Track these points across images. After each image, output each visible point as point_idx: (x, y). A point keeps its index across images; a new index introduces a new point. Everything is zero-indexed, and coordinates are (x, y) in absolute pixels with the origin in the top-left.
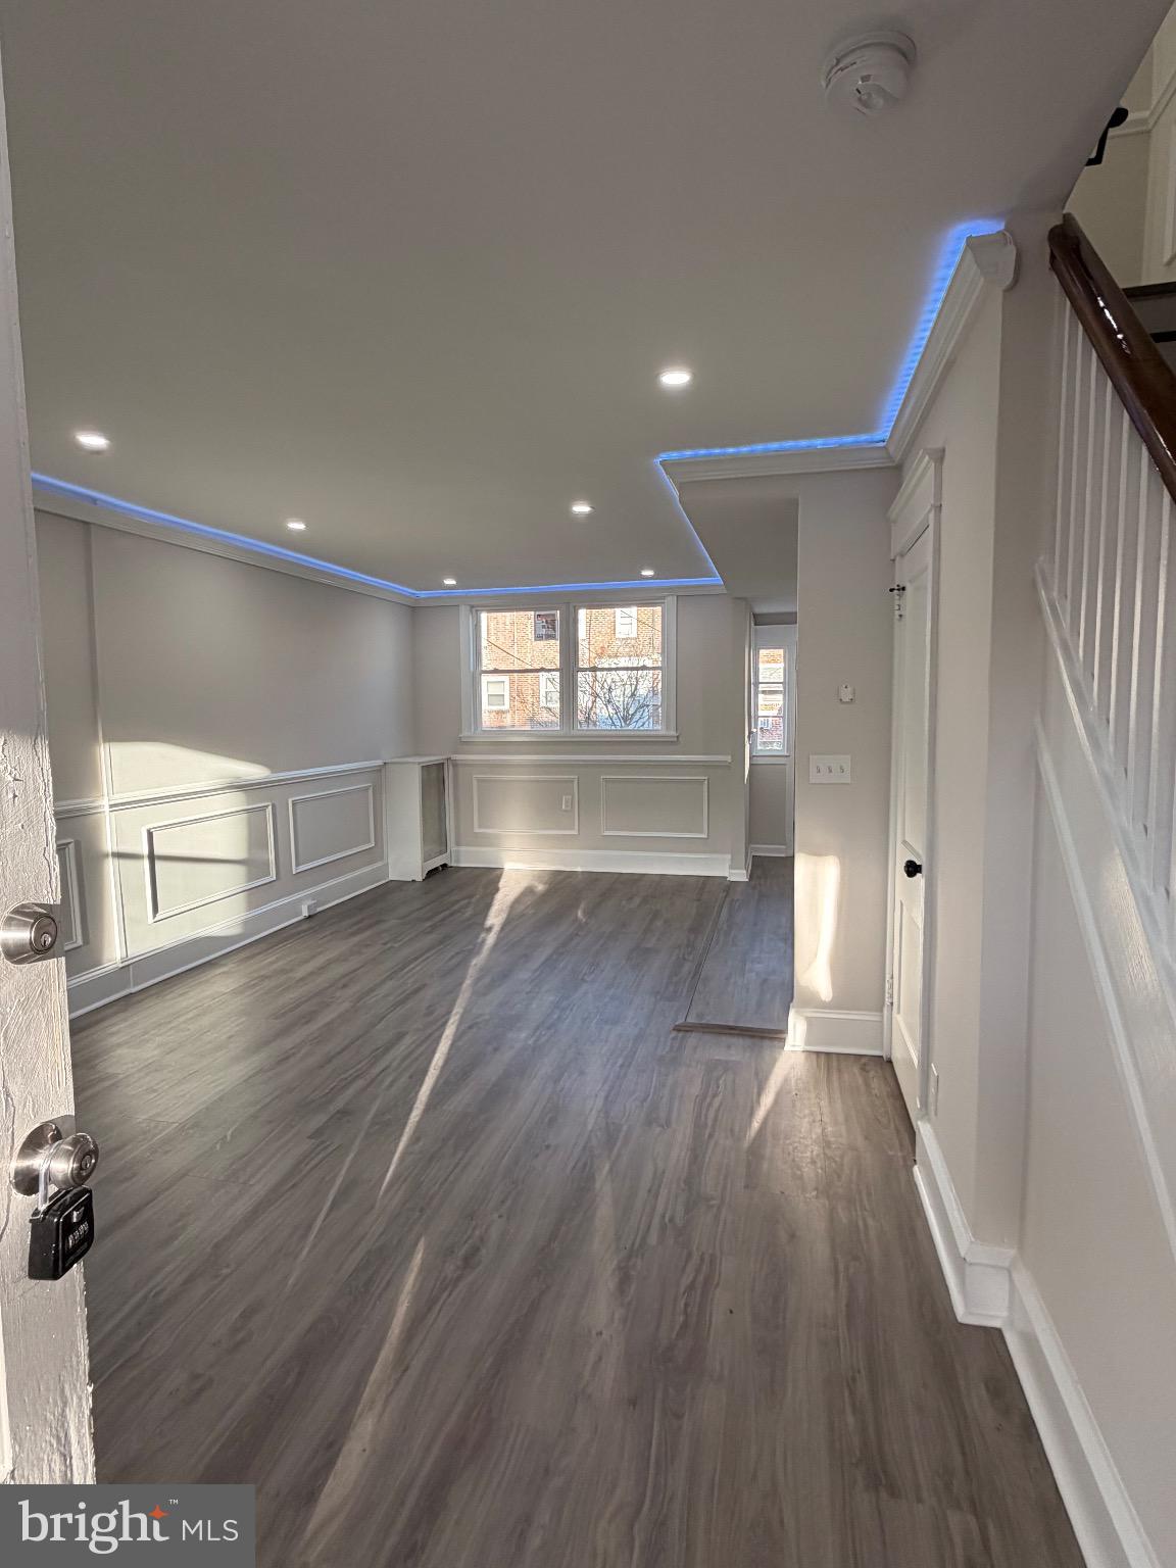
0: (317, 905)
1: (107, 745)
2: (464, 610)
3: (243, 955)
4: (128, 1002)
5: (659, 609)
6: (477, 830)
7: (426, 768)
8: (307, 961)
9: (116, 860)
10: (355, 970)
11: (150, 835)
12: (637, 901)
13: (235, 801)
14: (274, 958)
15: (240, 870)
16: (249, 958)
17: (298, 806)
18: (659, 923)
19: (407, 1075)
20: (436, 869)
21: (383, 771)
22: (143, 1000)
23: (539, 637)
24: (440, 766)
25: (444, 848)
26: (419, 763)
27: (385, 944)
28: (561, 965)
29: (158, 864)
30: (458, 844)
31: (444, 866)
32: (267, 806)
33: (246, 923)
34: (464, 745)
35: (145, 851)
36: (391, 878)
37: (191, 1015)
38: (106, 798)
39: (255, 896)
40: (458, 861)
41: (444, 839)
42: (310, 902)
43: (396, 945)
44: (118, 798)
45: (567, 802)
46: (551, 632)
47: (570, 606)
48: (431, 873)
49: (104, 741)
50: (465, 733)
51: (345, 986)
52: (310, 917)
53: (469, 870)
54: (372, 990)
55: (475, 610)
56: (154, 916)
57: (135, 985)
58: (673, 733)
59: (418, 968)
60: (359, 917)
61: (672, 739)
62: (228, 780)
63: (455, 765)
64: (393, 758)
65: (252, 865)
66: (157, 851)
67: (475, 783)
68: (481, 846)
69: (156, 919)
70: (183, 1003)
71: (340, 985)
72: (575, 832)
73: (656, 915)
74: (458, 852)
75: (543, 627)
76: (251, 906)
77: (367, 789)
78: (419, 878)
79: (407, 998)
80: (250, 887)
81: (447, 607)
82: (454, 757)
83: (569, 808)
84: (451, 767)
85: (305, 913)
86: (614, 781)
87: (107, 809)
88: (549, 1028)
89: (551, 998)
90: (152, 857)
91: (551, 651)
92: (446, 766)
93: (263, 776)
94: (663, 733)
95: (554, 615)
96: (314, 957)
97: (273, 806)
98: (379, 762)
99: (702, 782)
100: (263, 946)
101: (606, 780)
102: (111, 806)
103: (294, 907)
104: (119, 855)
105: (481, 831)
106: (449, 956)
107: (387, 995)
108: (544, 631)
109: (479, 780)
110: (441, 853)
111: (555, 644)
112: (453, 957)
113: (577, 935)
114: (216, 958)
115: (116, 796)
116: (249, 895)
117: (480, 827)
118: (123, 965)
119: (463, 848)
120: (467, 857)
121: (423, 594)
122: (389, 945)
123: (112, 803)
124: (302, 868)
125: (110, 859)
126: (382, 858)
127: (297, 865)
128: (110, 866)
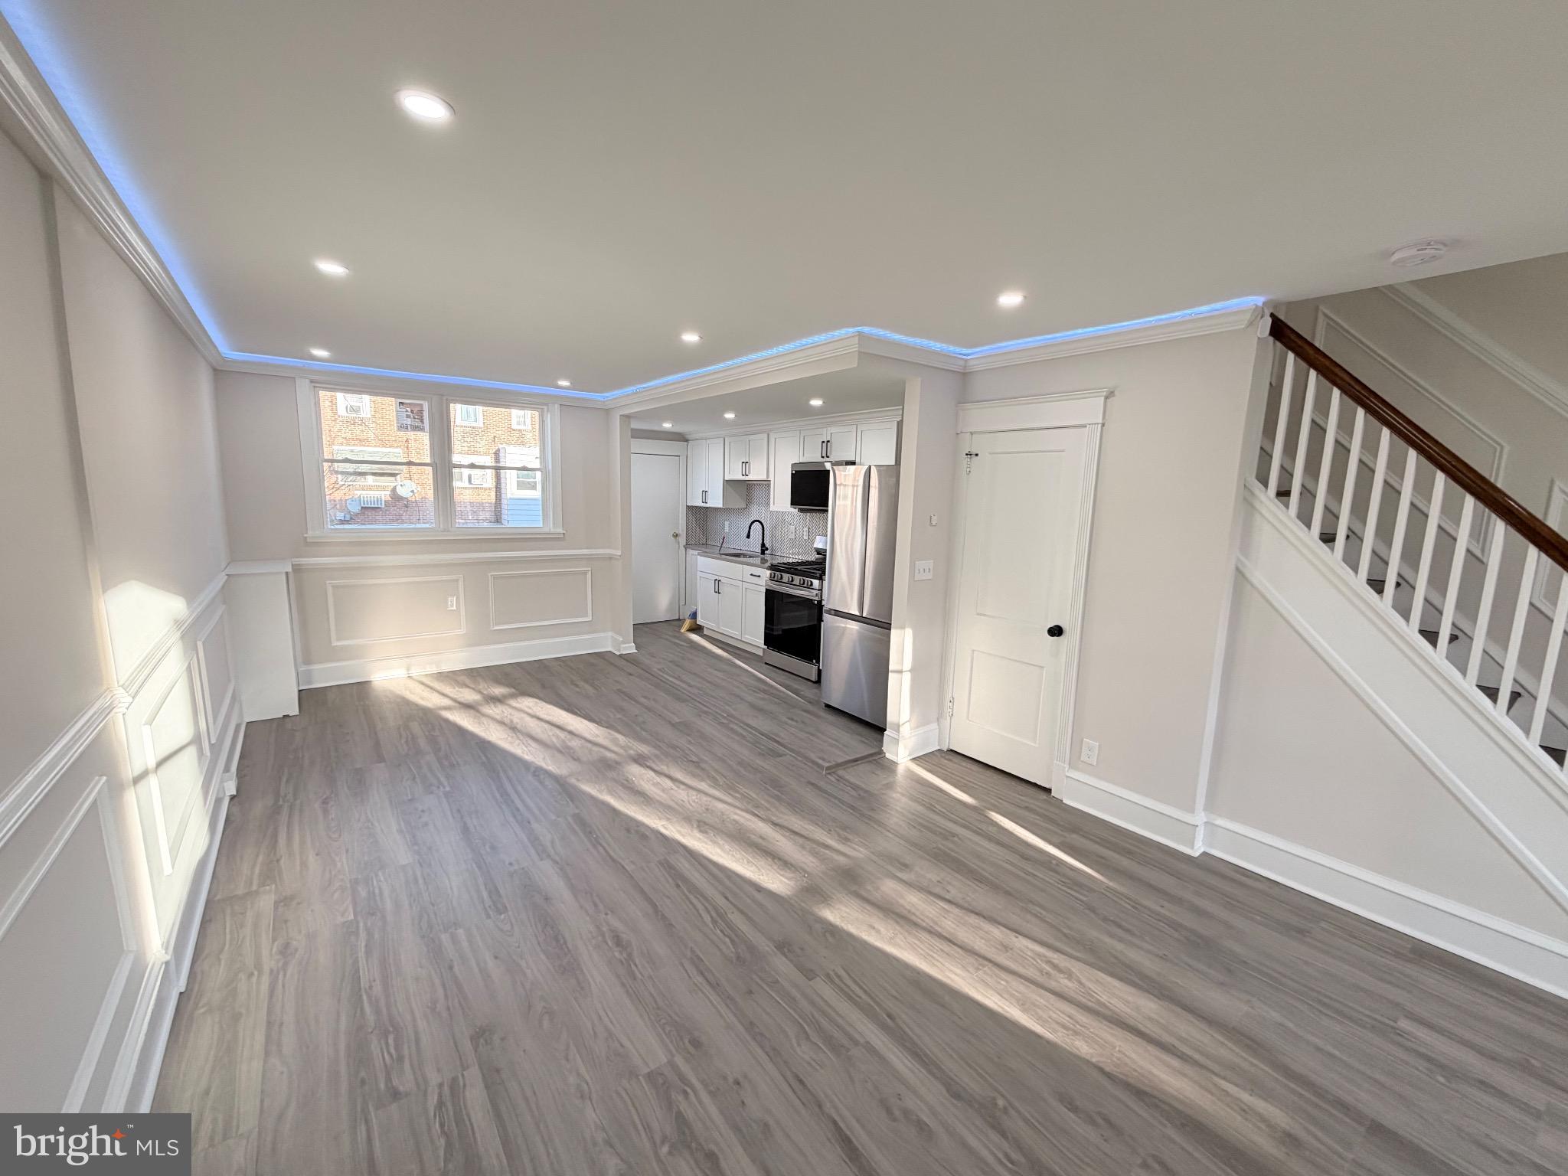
6: (335, 643)
23: (402, 427)
46: (417, 423)
68: (338, 661)
75: (408, 416)
86: (502, 577)
91: (422, 444)
95: (421, 405)
99: (585, 573)
105: (339, 644)
108: (409, 421)
109: (335, 587)
111: (424, 438)
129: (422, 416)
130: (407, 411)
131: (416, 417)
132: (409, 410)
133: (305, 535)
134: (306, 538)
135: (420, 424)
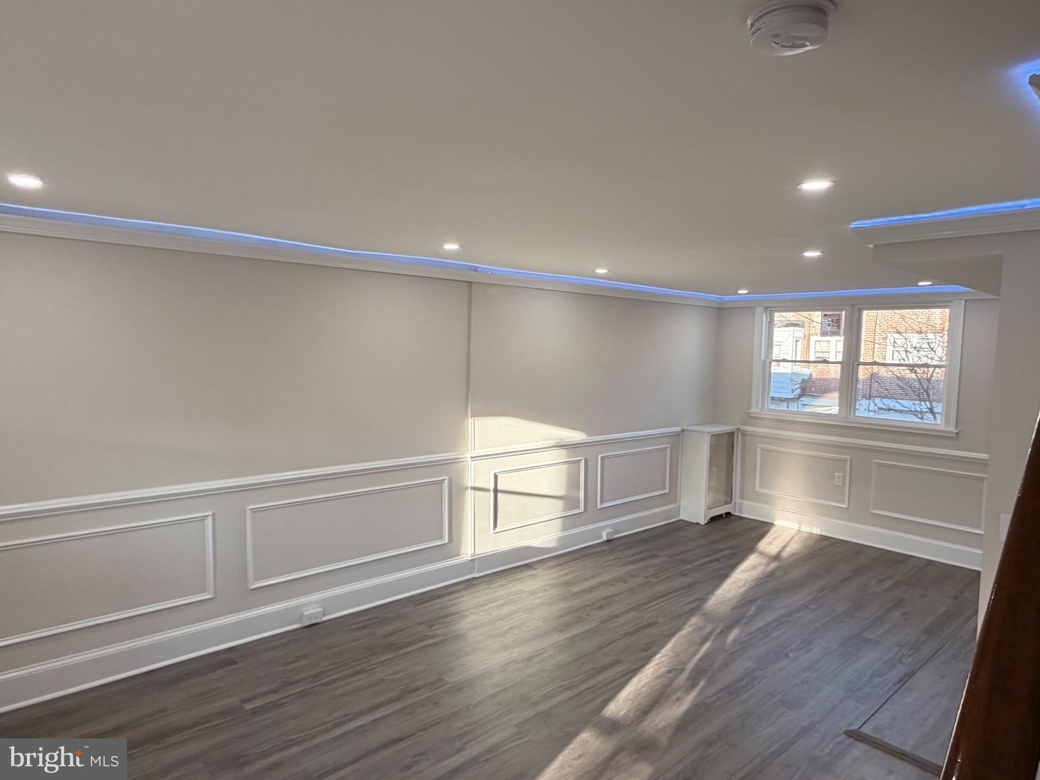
0: (615, 533)
1: (473, 418)
2: (759, 310)
3: (550, 564)
4: (470, 583)
5: (947, 310)
7: (716, 437)
8: (587, 579)
9: (473, 491)
10: (614, 596)
11: (496, 477)
12: (886, 585)
13: (561, 455)
14: (567, 571)
15: (560, 503)
16: (555, 567)
17: (606, 461)
18: (897, 614)
19: (602, 699)
20: (721, 516)
21: (681, 436)
22: (478, 584)
23: (824, 334)
24: (731, 434)
25: (729, 499)
26: (708, 433)
27: (647, 577)
28: (775, 635)
29: (499, 495)
30: (742, 497)
31: (728, 514)
32: (581, 460)
33: (560, 539)
34: (753, 419)
35: (492, 487)
36: (681, 518)
37: (500, 602)
38: (469, 452)
39: (569, 521)
40: (741, 511)
41: (730, 492)
42: (609, 530)
43: (654, 580)
44: (477, 453)
45: (839, 477)
47: (856, 308)
48: (714, 519)
49: (471, 417)
50: (753, 410)
51: (601, 607)
52: (608, 541)
53: (748, 521)
54: (617, 616)
55: (770, 310)
56: (494, 530)
57: (478, 572)
58: (952, 429)
59: (659, 606)
60: (641, 549)
61: (951, 435)
62: (557, 441)
63: (744, 434)
64: (689, 426)
65: (569, 500)
66: (499, 488)
67: (759, 452)
69: (495, 531)
70: (501, 592)
71: (598, 605)
72: (845, 506)
73: (899, 603)
74: (741, 505)
75: (829, 325)
76: (564, 528)
77: (666, 449)
78: (702, 521)
79: (637, 631)
80: (565, 515)
81: (747, 308)
82: (743, 428)
83: (840, 484)
84: (740, 436)
85: (605, 538)
87: (470, 460)
88: (731, 694)
89: (749, 664)
90: (496, 491)
92: (736, 434)
93: (580, 439)
94: (942, 428)
95: (839, 315)
96: (593, 577)
97: (586, 461)
98: (679, 429)
100: (567, 558)
101: (879, 465)
102: (472, 458)
103: (597, 533)
104: (475, 489)
106: (688, 601)
107: (624, 624)
108: (829, 329)
109: (762, 449)
110: (726, 503)
112: (690, 603)
113: (807, 607)
114: (534, 562)
115: (476, 451)
116: (563, 521)
117: (761, 487)
118: (472, 558)
119: (746, 502)
120: (749, 510)
121: (727, 298)
122: (648, 579)
123: (472, 456)
124: (605, 505)
125: (469, 490)
126: (675, 501)
127: (602, 502)
128: (469, 494)
129: (839, 324)
130: (829, 321)
131: (835, 325)
132: (830, 319)
133: (749, 411)
134: (749, 413)
135: (837, 330)
